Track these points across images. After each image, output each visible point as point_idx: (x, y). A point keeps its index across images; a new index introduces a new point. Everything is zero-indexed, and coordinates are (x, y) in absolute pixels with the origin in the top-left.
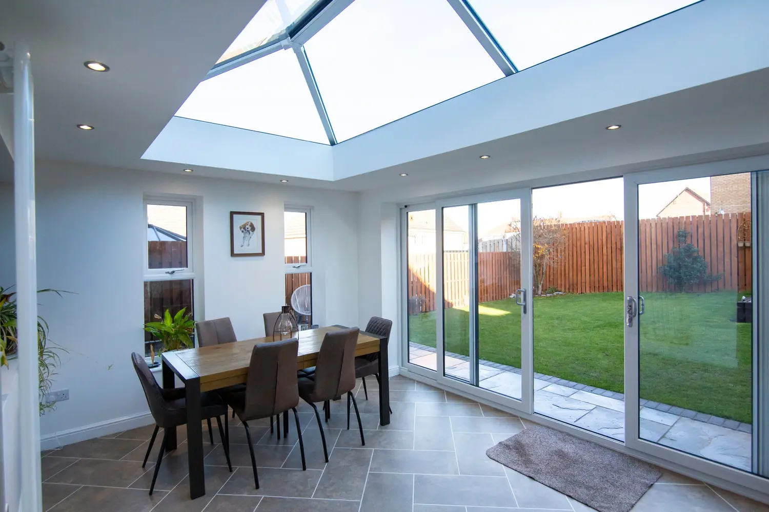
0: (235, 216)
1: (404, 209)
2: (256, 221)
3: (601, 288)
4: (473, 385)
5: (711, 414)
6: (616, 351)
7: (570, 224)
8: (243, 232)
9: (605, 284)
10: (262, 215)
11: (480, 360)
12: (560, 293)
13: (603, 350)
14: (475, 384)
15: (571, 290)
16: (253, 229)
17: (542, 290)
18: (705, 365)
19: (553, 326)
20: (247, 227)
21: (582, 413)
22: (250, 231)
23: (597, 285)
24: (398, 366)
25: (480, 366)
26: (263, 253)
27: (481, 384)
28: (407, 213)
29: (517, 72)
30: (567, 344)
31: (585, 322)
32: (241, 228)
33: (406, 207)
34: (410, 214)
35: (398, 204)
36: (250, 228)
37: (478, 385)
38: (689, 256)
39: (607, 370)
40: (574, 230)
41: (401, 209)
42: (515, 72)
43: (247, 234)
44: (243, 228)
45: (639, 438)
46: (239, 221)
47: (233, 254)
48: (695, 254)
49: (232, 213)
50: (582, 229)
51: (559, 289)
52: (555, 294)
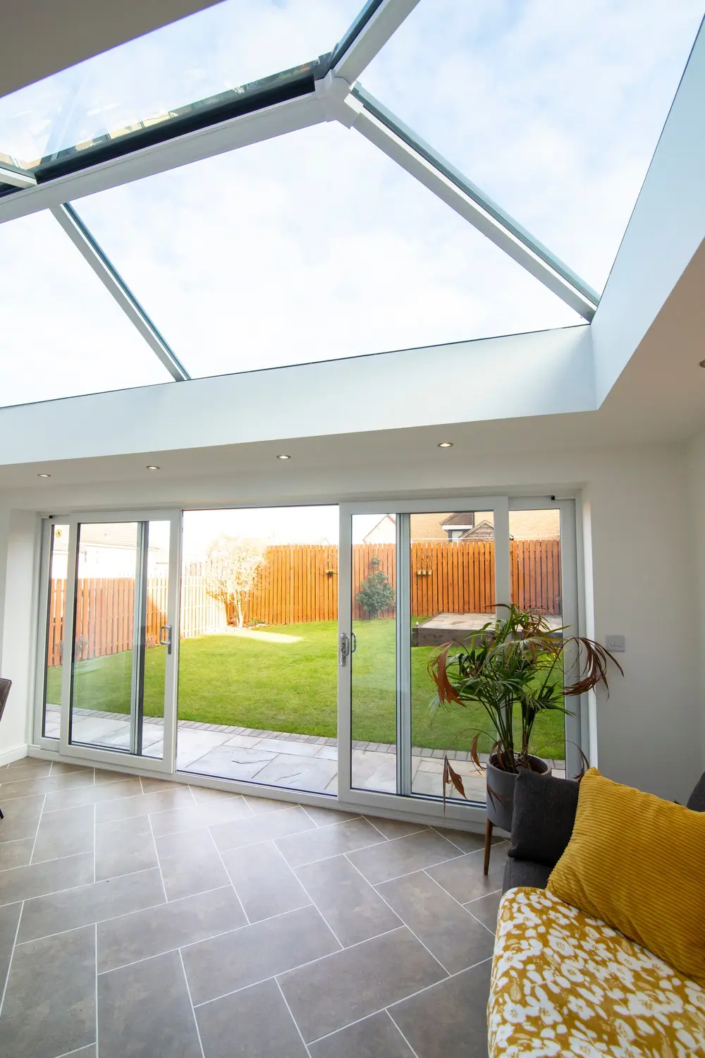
1: (48, 521)
3: (305, 617)
4: (134, 754)
5: (379, 742)
6: (308, 687)
7: (276, 547)
11: (144, 718)
12: (263, 625)
13: (296, 689)
14: (136, 753)
15: (275, 622)
17: (244, 622)
18: (381, 691)
19: (248, 666)
21: (262, 765)
23: (300, 616)
24: (26, 745)
25: (145, 727)
27: (144, 752)
28: (53, 526)
29: (190, 379)
30: (260, 685)
31: (283, 657)
33: (51, 517)
34: (57, 527)
35: (39, 513)
37: (139, 754)
38: (380, 583)
39: (295, 711)
40: (280, 553)
41: (43, 520)
42: (186, 379)
45: (351, 788)
48: (386, 582)
50: (288, 552)
51: (263, 620)
52: (258, 626)
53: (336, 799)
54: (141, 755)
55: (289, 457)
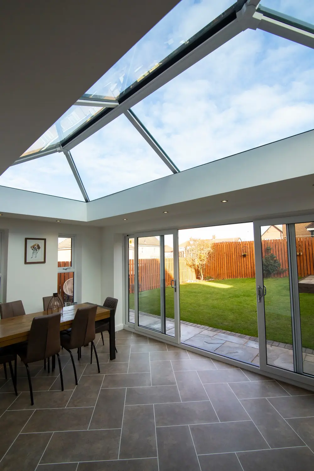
0: (28, 240)
1: (126, 237)
2: (41, 243)
3: (232, 276)
4: (163, 333)
5: (280, 342)
6: (238, 310)
7: (217, 243)
8: (32, 249)
9: (234, 274)
10: (45, 240)
11: (166, 318)
12: (213, 279)
13: (231, 310)
14: (164, 333)
15: (218, 278)
16: (39, 248)
17: (204, 278)
18: (278, 315)
19: (207, 298)
20: (35, 246)
21: (218, 346)
22: (37, 249)
23: (230, 275)
24: (123, 324)
25: (167, 322)
26: (44, 262)
27: (167, 332)
28: (128, 239)
29: (179, 172)
30: (214, 307)
31: (224, 295)
32: (31, 247)
33: (128, 235)
34: (130, 240)
35: (123, 234)
36: (37, 247)
37: (165, 333)
38: (272, 260)
39: (232, 321)
40: (219, 246)
41: (125, 237)
42: (178, 172)
43: (35, 251)
44: (33, 247)
45: (267, 364)
46: (30, 243)
47: (26, 263)
48: (275, 259)
49: (26, 239)
50: (223, 246)
51: (212, 277)
52: (210, 279)
53: (259, 368)
54: (165, 334)
55: (227, 201)
